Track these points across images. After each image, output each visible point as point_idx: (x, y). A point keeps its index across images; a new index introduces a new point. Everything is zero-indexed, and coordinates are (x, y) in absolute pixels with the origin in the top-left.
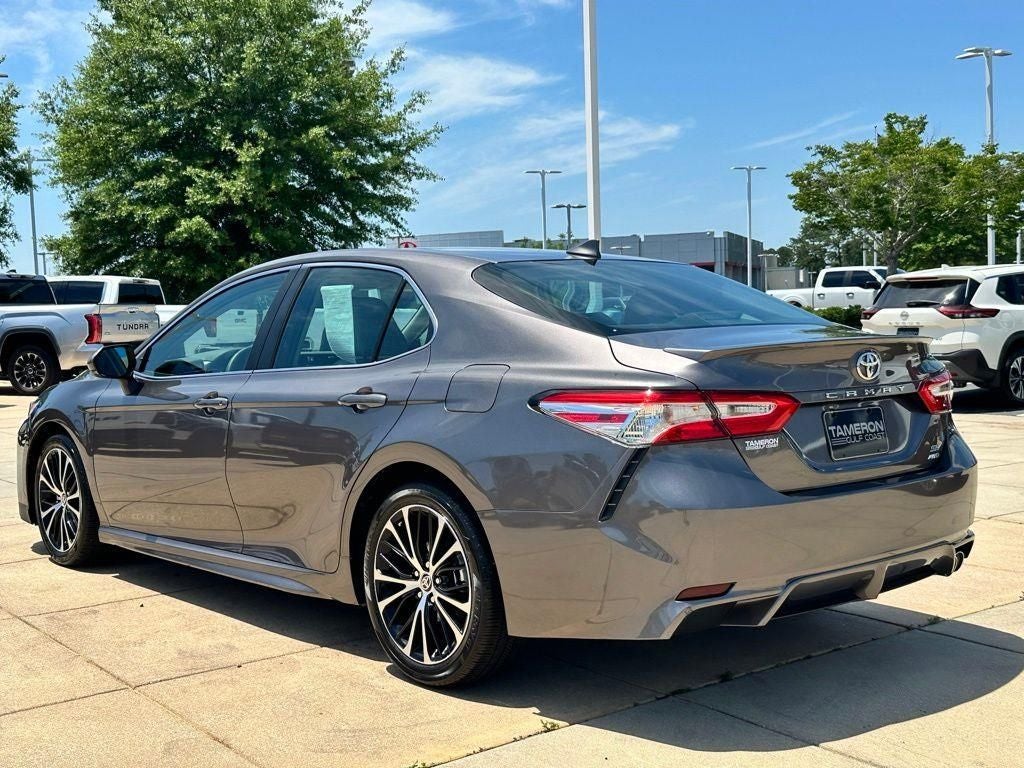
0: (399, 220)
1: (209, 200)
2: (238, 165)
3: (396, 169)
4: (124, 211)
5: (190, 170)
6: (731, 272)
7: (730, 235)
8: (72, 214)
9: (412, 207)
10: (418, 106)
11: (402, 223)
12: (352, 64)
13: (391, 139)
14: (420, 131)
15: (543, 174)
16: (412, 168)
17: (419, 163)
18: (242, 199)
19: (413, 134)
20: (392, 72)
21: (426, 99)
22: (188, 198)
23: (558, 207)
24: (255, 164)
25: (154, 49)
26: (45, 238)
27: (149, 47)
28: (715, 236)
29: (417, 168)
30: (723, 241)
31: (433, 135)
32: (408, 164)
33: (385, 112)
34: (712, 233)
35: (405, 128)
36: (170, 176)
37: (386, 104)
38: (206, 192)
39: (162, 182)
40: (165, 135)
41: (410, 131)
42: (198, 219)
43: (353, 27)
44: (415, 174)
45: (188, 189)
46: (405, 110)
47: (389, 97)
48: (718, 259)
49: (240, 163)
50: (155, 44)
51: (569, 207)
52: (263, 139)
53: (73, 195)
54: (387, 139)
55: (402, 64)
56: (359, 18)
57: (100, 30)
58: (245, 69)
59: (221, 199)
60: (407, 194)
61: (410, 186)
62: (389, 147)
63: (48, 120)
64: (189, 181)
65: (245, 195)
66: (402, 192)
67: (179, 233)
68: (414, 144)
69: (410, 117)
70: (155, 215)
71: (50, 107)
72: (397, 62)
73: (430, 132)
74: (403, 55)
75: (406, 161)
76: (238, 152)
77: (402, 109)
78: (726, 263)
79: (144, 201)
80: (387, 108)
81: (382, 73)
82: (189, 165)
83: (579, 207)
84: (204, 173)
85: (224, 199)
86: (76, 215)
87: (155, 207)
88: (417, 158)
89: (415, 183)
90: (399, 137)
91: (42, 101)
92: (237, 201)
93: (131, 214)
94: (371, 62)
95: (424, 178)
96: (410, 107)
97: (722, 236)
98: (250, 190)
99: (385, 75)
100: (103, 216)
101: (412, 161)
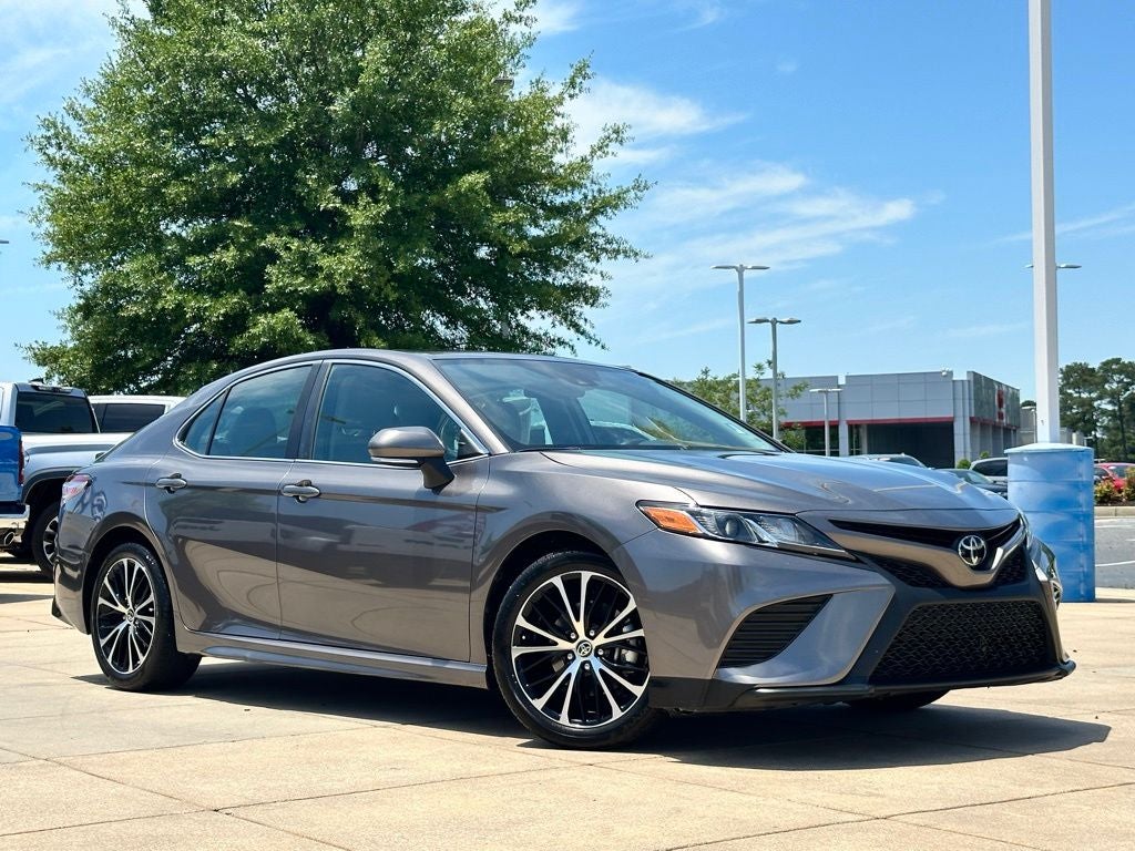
0: (581, 322)
1: (302, 284)
2: (348, 232)
3: (577, 245)
4: (169, 301)
5: (271, 240)
6: (978, 432)
7: (977, 377)
8: (80, 308)
9: (601, 300)
10: (613, 147)
11: (587, 328)
12: (510, 83)
13: (565, 200)
14: (611, 188)
15: (741, 270)
16: (601, 241)
17: (611, 233)
18: (351, 285)
19: (600, 191)
20: (571, 96)
21: (625, 136)
22: (270, 282)
23: (758, 321)
24: (376, 230)
25: (223, 54)
26: (35, 345)
27: (214, 52)
28: (954, 379)
29: (609, 242)
30: (967, 383)
31: (632, 194)
32: (595, 235)
33: (558, 159)
34: (950, 374)
35: (588, 183)
36: (241, 248)
37: (559, 146)
38: (294, 273)
39: (229, 256)
40: (234, 185)
41: (596, 188)
42: (287, 313)
43: (514, 28)
44: (606, 251)
45: (269, 269)
46: (593, 152)
47: (564, 135)
48: (960, 413)
49: (351, 229)
50: (222, 47)
51: (774, 322)
52: (386, 192)
53: (84, 278)
54: (558, 200)
55: (586, 83)
56: (525, 14)
57: (132, 27)
58: (363, 86)
59: (320, 284)
60: (593, 281)
61: (599, 267)
62: (561, 211)
63: (51, 160)
64: (271, 256)
65: (357, 278)
66: (586, 278)
67: (254, 337)
68: (602, 206)
69: (599, 166)
70: (219, 309)
71: (53, 142)
72: (578, 81)
73: (628, 191)
74: (588, 71)
75: (592, 231)
76: (348, 210)
77: (587, 152)
78: (972, 420)
79: (198, 289)
80: (561, 151)
81: (555, 98)
82: (269, 232)
83: (790, 322)
84: (295, 245)
85: (325, 284)
86: (87, 309)
87: (216, 295)
88: (609, 226)
89: (605, 263)
90: (577, 197)
91: (43, 132)
92: (343, 289)
93: (179, 306)
94: (538, 81)
95: (620, 257)
96: (600, 148)
97: (965, 378)
98: (365, 271)
99: (560, 102)
100: (132, 310)
101: (600, 231)
